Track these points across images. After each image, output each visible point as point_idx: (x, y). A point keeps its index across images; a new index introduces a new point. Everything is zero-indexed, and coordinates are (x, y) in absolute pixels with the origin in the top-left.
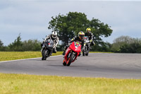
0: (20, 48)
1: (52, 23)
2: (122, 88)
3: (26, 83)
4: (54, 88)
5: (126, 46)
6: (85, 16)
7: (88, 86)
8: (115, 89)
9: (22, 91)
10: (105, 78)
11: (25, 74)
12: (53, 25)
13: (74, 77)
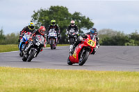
0: (3, 41)
1: (35, 16)
2: (104, 80)
3: (9, 76)
4: (37, 80)
5: (108, 38)
6: (67, 9)
7: (70, 78)
8: (97, 81)
9: (5, 83)
10: (86, 70)
11: (8, 67)
12: (36, 19)
13: (56, 70)
